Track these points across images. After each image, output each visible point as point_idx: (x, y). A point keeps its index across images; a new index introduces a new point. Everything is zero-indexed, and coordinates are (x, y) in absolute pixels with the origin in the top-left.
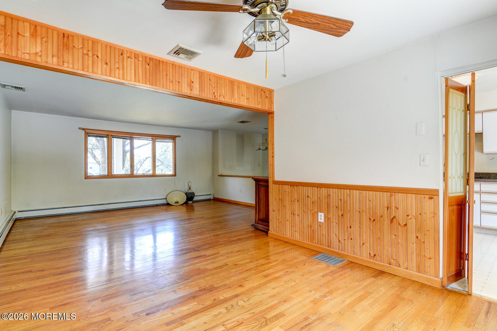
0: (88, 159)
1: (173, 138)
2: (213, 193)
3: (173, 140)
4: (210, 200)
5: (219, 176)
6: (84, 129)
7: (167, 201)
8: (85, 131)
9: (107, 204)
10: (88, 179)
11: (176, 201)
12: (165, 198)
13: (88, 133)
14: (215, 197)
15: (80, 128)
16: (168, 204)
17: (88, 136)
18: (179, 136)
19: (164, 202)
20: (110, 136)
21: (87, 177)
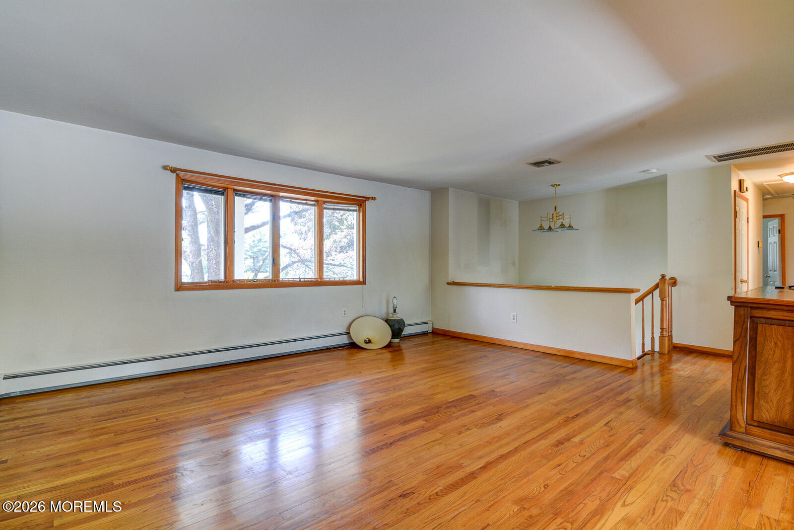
0: (183, 242)
1: (360, 202)
2: (430, 319)
3: (360, 205)
4: (425, 334)
5: (448, 284)
6: (174, 170)
7: (350, 338)
8: (177, 175)
9: (226, 350)
10: (183, 290)
11: (365, 338)
12: (344, 331)
13: (183, 180)
14: (435, 327)
15: (165, 168)
16: (353, 346)
17: (182, 188)
18: (374, 199)
19: (344, 340)
20: (230, 191)
21: (180, 287)
